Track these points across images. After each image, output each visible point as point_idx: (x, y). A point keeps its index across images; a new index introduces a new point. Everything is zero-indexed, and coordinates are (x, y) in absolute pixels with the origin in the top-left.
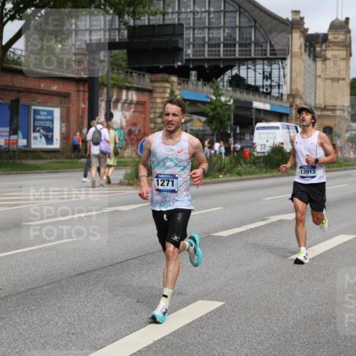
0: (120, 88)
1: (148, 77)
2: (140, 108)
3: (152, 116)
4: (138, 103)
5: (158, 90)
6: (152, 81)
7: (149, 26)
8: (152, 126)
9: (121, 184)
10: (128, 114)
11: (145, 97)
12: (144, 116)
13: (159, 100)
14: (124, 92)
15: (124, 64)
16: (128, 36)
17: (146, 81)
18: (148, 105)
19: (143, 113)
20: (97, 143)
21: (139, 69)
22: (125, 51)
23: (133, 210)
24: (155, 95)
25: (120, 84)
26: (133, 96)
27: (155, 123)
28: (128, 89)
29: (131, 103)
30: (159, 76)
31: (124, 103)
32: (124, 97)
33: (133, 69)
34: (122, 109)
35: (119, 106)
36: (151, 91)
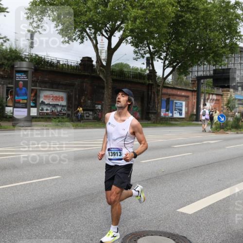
0: (209, 94)
1: (221, 89)
2: (217, 102)
3: (222, 105)
4: (216, 100)
5: (225, 95)
6: (222, 91)
7: (221, 69)
8: (222, 109)
9: (210, 132)
10: (212, 104)
11: (219, 98)
13: (225, 99)
14: (211, 96)
15: (211, 84)
16: (214, 73)
17: (220, 91)
18: (221, 101)
19: (219, 104)
20: (204, 116)
21: (217, 86)
22: (212, 79)
23: (215, 143)
24: (224, 97)
25: (209, 92)
26: (215, 97)
27: (223, 108)
28: (213, 94)
29: (214, 100)
30: (225, 89)
31: (211, 99)
32: (211, 97)
33: (215, 86)
34: (210, 102)
35: (209, 101)
36: (222, 95)
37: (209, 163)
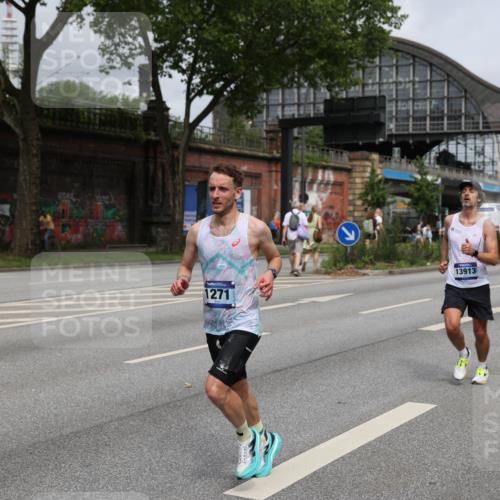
0: (316, 168)
1: (346, 155)
2: (338, 189)
3: (351, 197)
4: (335, 184)
5: (358, 169)
6: (351, 160)
7: (347, 99)
8: (351, 208)
9: (317, 272)
10: (325, 196)
11: (342, 177)
12: (341, 198)
13: (358, 180)
14: (320, 172)
15: (320, 141)
16: (325, 111)
17: (344, 159)
18: (347, 185)
19: (342, 194)
20: (294, 229)
21: (337, 146)
22: (321, 127)
23: (331, 302)
24: (354, 175)
25: (317, 163)
26: (330, 176)
27: (354, 205)
28: (325, 168)
29: (327, 184)
30: (359, 154)
31: (321, 182)
32: (320, 178)
33: (331, 146)
34: (318, 190)
35: (315, 186)
36: (349, 171)
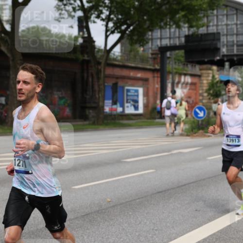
0: (180, 74)
1: (198, 67)
2: (193, 87)
3: (201, 92)
4: (192, 84)
5: (205, 75)
6: (200, 70)
8: (201, 98)
10: (186, 91)
11: (196, 80)
12: (195, 92)
13: (205, 82)
14: (183, 77)
15: (183, 59)
16: (185, 42)
17: (197, 70)
18: (198, 85)
19: (195, 89)
20: (169, 108)
22: (183, 51)
24: (202, 78)
25: (180, 72)
26: (189, 79)
27: (203, 96)
28: (185, 75)
29: (187, 84)
30: (205, 66)
31: (183, 83)
32: (183, 80)
33: (189, 62)
34: (182, 88)
35: (180, 86)
36: (199, 76)
37: (180, 184)
